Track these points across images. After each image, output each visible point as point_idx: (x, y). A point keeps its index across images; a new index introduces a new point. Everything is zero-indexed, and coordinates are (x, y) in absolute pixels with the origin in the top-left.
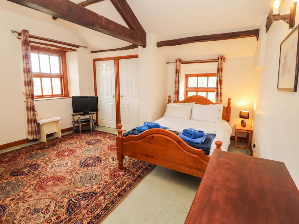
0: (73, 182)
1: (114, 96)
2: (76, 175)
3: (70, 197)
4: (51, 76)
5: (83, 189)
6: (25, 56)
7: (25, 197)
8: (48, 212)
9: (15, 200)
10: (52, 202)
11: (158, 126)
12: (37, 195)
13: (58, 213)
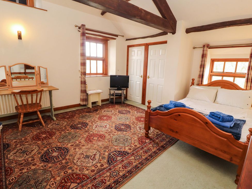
0: (111, 141)
1: (141, 76)
2: (113, 136)
3: (109, 152)
4: (96, 59)
5: (118, 147)
6: (83, 44)
7: (80, 145)
8: (95, 159)
9: (74, 146)
10: (97, 153)
11: (184, 106)
12: (87, 145)
13: (102, 162)
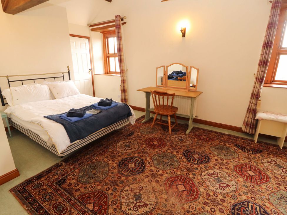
0: (270, 192)
2: (283, 190)
3: (250, 199)
7: (225, 165)
8: (223, 189)
10: (234, 187)
13: (227, 198)
